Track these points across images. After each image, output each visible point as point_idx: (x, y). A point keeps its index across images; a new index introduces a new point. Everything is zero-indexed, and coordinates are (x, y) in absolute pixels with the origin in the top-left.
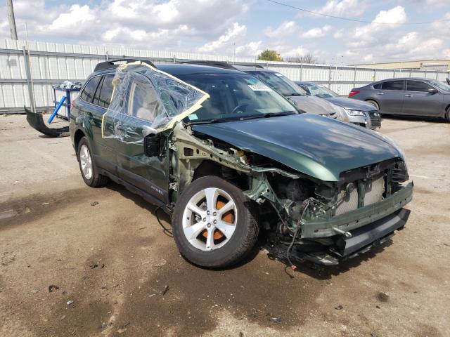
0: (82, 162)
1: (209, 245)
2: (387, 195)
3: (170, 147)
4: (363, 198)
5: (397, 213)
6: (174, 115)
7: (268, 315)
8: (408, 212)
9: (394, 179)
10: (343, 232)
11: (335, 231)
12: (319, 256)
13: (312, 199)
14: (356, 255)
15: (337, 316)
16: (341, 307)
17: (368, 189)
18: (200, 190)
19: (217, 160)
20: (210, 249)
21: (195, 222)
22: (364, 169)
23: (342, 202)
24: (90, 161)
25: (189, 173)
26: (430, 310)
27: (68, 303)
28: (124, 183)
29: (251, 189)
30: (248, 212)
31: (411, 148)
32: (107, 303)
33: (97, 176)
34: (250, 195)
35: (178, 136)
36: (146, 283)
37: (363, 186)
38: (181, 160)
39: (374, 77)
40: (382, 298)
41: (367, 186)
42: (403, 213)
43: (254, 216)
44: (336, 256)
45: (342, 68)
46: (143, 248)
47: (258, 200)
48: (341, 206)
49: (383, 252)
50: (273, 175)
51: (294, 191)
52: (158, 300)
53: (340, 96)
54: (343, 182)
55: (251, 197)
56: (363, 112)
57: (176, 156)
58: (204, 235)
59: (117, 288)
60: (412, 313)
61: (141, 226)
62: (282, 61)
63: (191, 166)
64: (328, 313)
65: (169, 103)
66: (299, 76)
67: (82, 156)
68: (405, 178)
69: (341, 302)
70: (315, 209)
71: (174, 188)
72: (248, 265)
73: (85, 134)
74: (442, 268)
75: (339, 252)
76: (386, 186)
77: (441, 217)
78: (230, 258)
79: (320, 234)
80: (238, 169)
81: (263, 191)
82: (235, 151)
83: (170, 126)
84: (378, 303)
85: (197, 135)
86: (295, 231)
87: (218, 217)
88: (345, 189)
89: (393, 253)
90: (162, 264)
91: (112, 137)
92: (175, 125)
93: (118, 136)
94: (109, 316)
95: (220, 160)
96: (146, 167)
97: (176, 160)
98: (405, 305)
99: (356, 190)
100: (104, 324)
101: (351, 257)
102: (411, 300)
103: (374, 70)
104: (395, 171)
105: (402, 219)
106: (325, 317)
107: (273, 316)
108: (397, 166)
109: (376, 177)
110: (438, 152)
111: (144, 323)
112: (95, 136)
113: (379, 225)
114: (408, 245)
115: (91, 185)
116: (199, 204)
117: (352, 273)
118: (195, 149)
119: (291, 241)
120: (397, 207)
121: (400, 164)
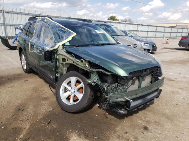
0: (23, 62)
1: (71, 102)
2: (153, 83)
3: (56, 57)
4: (141, 84)
5: (156, 91)
6: (58, 42)
7: (94, 135)
8: (161, 90)
9: (156, 76)
10: (129, 100)
11: (126, 99)
12: (119, 109)
13: (116, 84)
14: (136, 109)
15: (125, 137)
16: (127, 133)
17: (143, 80)
18: (69, 78)
19: (75, 64)
20: (71, 104)
21: (66, 92)
22: (141, 71)
23: (131, 85)
24: (25, 61)
25: (65, 70)
26: (166, 135)
27: (2, 128)
28: (39, 72)
29: (90, 78)
30: (89, 88)
31: (168, 61)
32: (21, 128)
33: (28, 68)
34: (89, 81)
35: (60, 52)
36: (41, 119)
37: (141, 79)
38: (61, 63)
39: (156, 29)
40: (146, 128)
41: (143, 78)
42: (159, 91)
43: (91, 90)
44: (127, 110)
45: (143, 25)
46: (43, 102)
47: (93, 84)
48: (130, 87)
49: (149, 107)
50: (100, 72)
51: (110, 80)
52: (45, 127)
53: (140, 37)
54: (131, 77)
55: (89, 82)
56: (149, 44)
57: (59, 61)
58: (70, 98)
59: (27, 121)
60: (158, 136)
61: (44, 92)
62: (118, 21)
63: (66, 66)
64: (121, 135)
65: (57, 36)
66: (124, 28)
67: (22, 59)
68: (161, 75)
69: (127, 130)
70: (117, 88)
71: (58, 76)
72: (89, 111)
73: (23, 49)
74: (174, 115)
75: (128, 108)
76: (152, 78)
77: (177, 92)
78: (80, 109)
79: (119, 100)
80: (84, 69)
81: (95, 79)
82: (84, 61)
83: (56, 47)
84: (143, 131)
85: (68, 52)
86: (109, 98)
87: (76, 90)
88: (132, 79)
89: (153, 107)
90: (50, 110)
91: (33, 51)
92: (58, 47)
93: (35, 51)
94: (20, 134)
95: (77, 64)
96: (46, 66)
97: (59, 63)
98: (155, 132)
99: (138, 80)
100: (17, 138)
101: (133, 110)
102: (158, 130)
103: (156, 26)
104: (157, 72)
105: (158, 93)
106: (119, 137)
107: (96, 136)
108: (157, 70)
109: (147, 75)
110: (179, 63)
111: (36, 138)
112: (27, 51)
113: (147, 96)
114: (161, 104)
115: (26, 72)
116: (68, 84)
117: (134, 117)
118: (66, 59)
119: (107, 102)
120: (156, 88)
121: (159, 69)
